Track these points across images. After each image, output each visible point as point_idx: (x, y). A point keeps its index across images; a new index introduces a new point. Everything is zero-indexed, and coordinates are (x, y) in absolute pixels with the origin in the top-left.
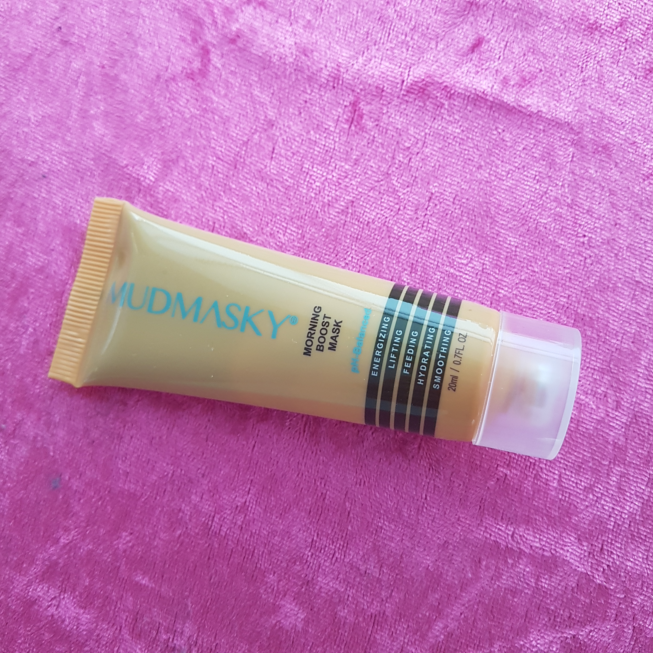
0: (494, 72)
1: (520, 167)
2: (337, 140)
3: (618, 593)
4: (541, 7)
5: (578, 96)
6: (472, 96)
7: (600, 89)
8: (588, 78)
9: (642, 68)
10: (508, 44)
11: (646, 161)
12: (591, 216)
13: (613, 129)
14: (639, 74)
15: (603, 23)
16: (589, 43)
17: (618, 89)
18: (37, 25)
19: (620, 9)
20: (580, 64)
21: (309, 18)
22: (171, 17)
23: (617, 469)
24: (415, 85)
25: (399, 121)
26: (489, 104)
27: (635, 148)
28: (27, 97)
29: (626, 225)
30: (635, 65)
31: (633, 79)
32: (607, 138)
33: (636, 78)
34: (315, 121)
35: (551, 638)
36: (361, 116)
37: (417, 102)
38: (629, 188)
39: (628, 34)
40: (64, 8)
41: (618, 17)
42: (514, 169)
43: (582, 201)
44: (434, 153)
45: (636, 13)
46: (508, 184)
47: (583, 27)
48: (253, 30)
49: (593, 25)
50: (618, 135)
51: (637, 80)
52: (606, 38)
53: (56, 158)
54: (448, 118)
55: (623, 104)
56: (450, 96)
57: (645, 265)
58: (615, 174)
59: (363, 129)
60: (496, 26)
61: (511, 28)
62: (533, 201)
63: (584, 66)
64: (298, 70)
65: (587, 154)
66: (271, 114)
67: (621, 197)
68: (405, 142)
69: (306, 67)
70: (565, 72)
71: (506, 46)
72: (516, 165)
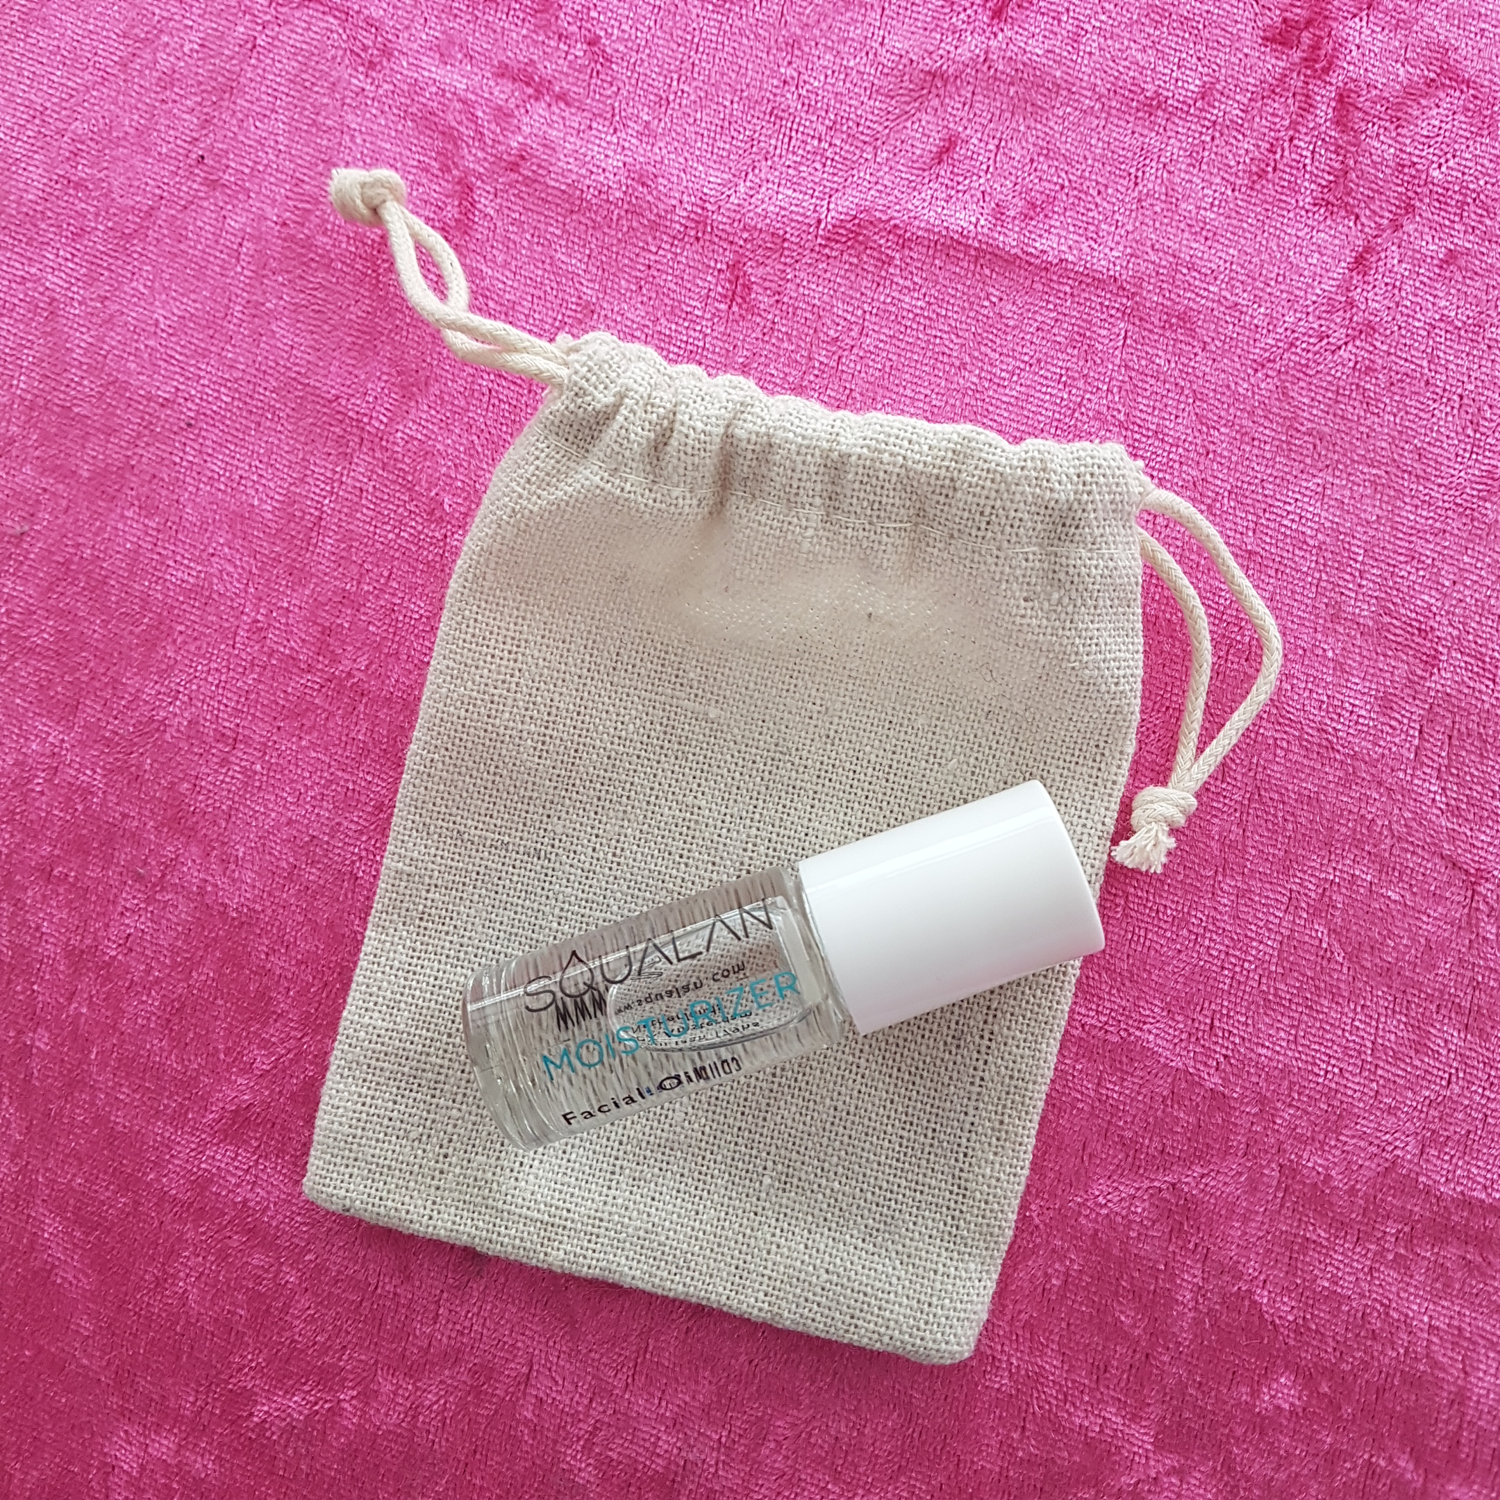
0: (979, 195)
1: (1033, 361)
2: (709, 331)
3: (1247, 1104)
4: (1058, 74)
5: (1130, 228)
6: (942, 240)
7: (1170, 214)
8: (1147, 195)
9: (1244, 171)
10: (1003, 144)
11: (1258, 336)
12: (1163, 440)
13: (1197, 283)
14: (1239, 182)
15: (1170, 94)
16: (1146, 132)
17: (1202, 212)
18: (160, 154)
19: (1200, 69)
20: (1133, 170)
21: (646, 118)
22: (400, 128)
23: (1228, 884)
24: (841, 227)
25: (817, 292)
26: (973, 252)
27: (1237, 314)
28: (149, 284)
29: (1226, 453)
30: (1231, 167)
31: (1229, 192)
32: (1187, 299)
33: (1233, 190)
34: (666, 301)
35: (1132, 1191)
36: (748, 288)
37: (845, 257)
38: (1228, 387)
39: (1215, 112)
40: (206, 122)
41: (1197, 82)
42: (1022, 366)
43: (1143, 416)
44: (881, 345)
45: (1230, 72)
46: (1014, 393)
47: (1134, 104)
48: (547, 145)
49: (1152, 99)
50: (1206, 294)
51: (1237, 193)
52: (1177, 121)
53: (207, 390)
54: (901, 282)
55: (1211, 237)
56: (904, 243)
57: (1263, 521)
58: (1202, 364)
59: (753, 310)
60: (978, 112)
61: (1007, 115)
62: (1059, 421)
63: (1140, 174)
64: (634, 212)
65: (1151, 331)
66: (589, 293)
67: (1216, 403)
68: (829, 328)
69: (645, 206)
70: (1106, 187)
71: (998, 147)
72: (1026, 358)
